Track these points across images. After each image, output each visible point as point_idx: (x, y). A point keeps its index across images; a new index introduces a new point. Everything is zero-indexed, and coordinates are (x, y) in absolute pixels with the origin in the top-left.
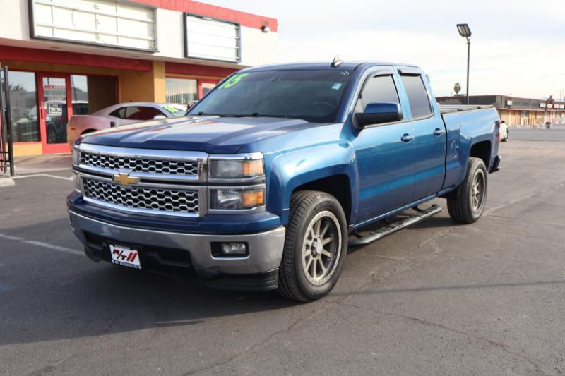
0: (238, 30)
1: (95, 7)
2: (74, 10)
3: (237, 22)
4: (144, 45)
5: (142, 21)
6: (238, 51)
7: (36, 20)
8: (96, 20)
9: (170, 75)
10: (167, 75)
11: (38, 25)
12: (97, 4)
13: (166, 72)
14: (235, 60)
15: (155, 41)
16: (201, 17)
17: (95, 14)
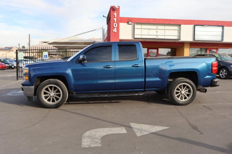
0: (223, 29)
1: (157, 27)
2: (149, 29)
3: (223, 25)
4: (176, 38)
5: (175, 30)
6: (222, 36)
7: (135, 33)
8: (157, 31)
9: (191, 47)
10: (190, 47)
11: (136, 35)
12: (157, 26)
13: (190, 46)
14: (221, 40)
15: (180, 36)
16: (203, 26)
17: (157, 29)
